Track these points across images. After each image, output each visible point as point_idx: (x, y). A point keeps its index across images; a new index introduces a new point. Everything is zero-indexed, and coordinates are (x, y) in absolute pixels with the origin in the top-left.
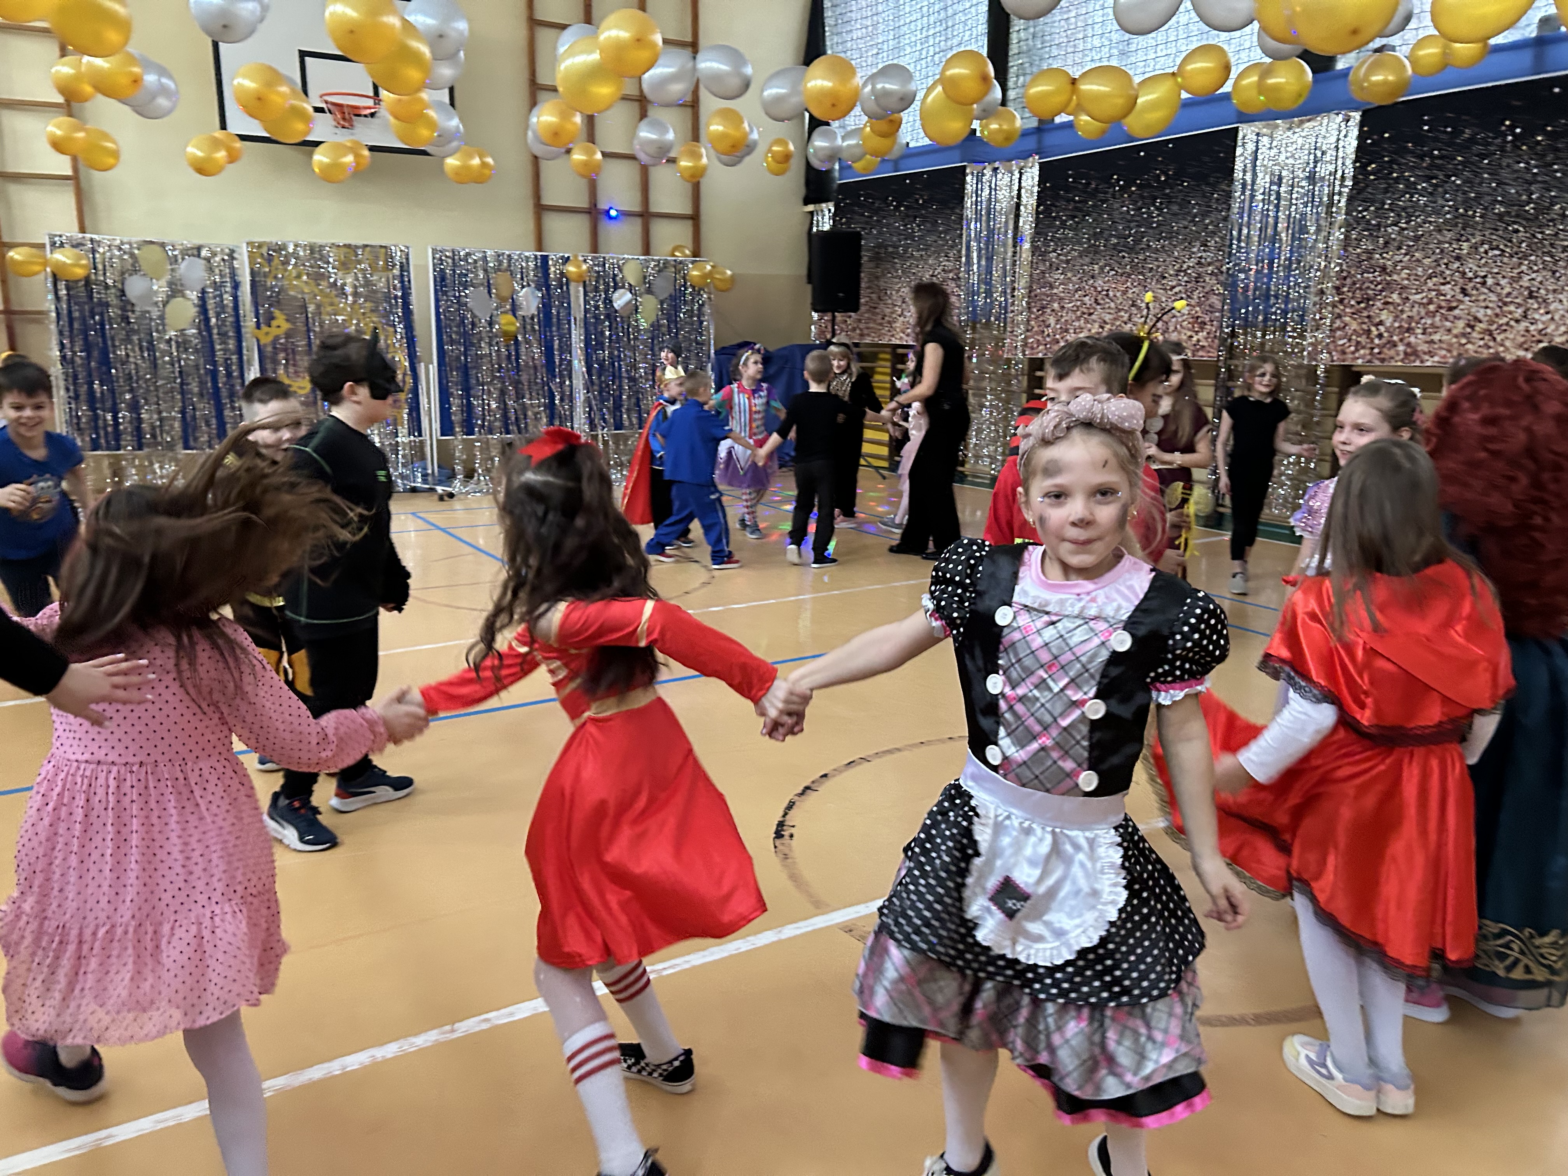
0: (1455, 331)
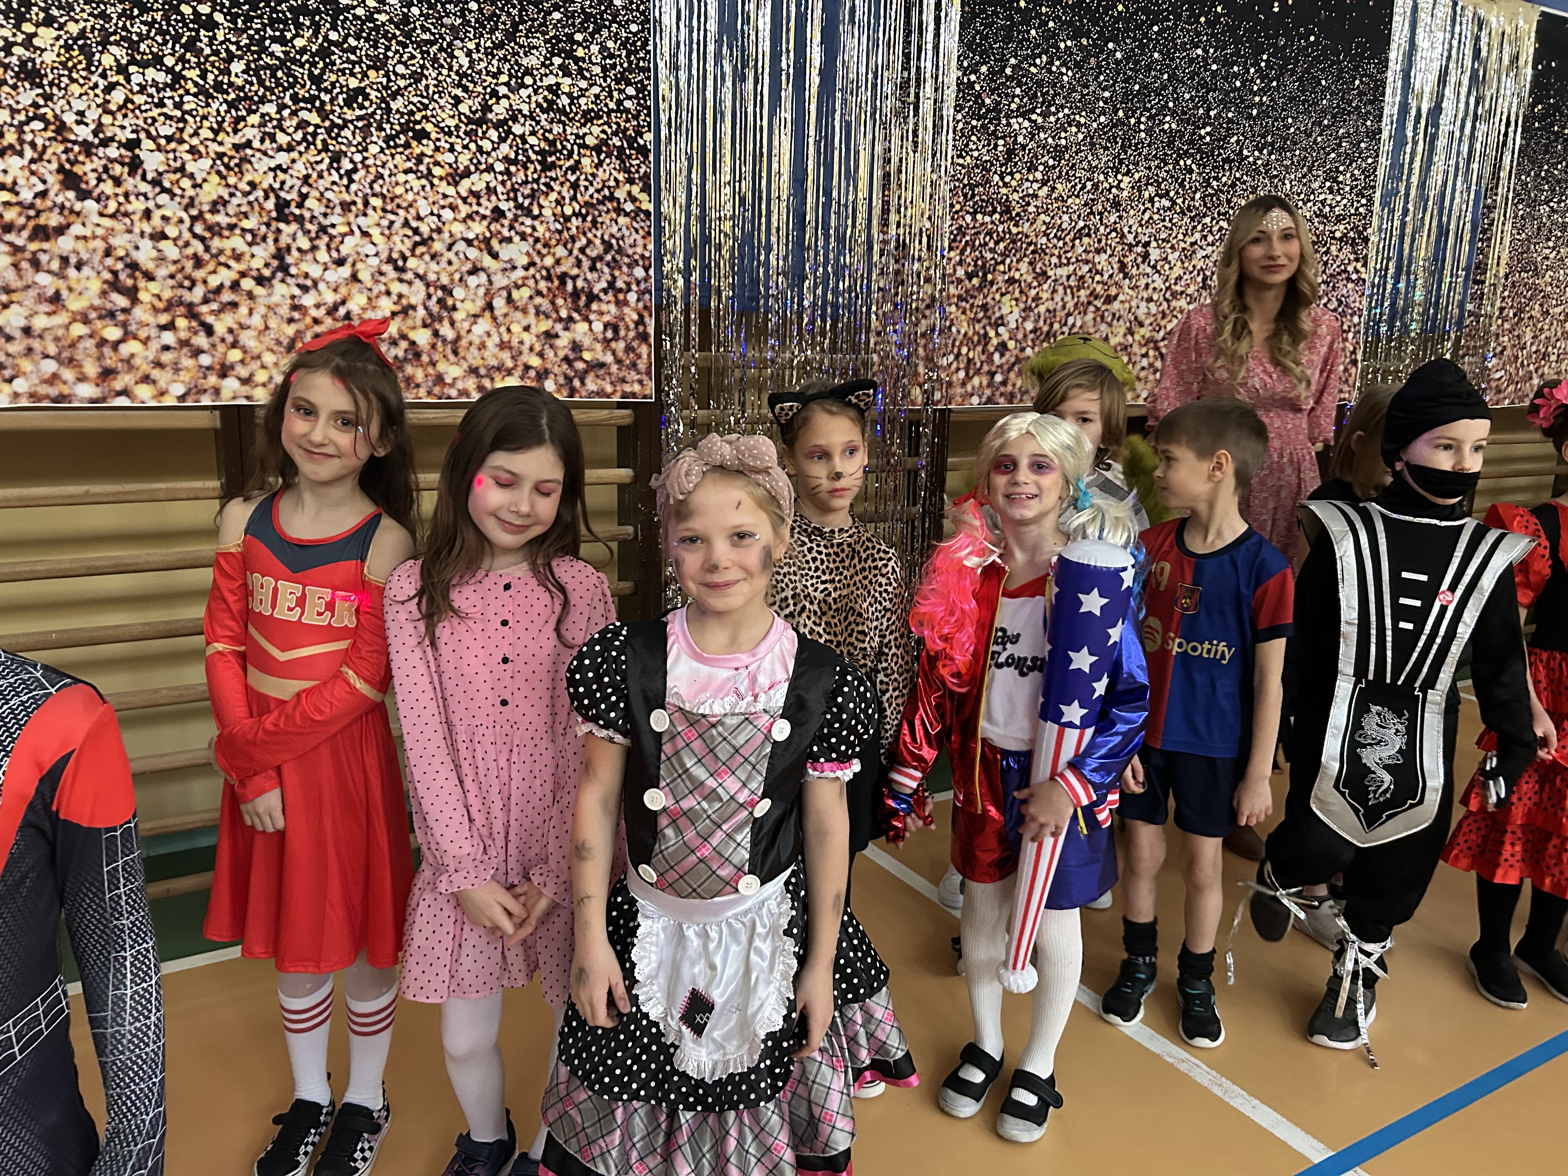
0: (75, 304)
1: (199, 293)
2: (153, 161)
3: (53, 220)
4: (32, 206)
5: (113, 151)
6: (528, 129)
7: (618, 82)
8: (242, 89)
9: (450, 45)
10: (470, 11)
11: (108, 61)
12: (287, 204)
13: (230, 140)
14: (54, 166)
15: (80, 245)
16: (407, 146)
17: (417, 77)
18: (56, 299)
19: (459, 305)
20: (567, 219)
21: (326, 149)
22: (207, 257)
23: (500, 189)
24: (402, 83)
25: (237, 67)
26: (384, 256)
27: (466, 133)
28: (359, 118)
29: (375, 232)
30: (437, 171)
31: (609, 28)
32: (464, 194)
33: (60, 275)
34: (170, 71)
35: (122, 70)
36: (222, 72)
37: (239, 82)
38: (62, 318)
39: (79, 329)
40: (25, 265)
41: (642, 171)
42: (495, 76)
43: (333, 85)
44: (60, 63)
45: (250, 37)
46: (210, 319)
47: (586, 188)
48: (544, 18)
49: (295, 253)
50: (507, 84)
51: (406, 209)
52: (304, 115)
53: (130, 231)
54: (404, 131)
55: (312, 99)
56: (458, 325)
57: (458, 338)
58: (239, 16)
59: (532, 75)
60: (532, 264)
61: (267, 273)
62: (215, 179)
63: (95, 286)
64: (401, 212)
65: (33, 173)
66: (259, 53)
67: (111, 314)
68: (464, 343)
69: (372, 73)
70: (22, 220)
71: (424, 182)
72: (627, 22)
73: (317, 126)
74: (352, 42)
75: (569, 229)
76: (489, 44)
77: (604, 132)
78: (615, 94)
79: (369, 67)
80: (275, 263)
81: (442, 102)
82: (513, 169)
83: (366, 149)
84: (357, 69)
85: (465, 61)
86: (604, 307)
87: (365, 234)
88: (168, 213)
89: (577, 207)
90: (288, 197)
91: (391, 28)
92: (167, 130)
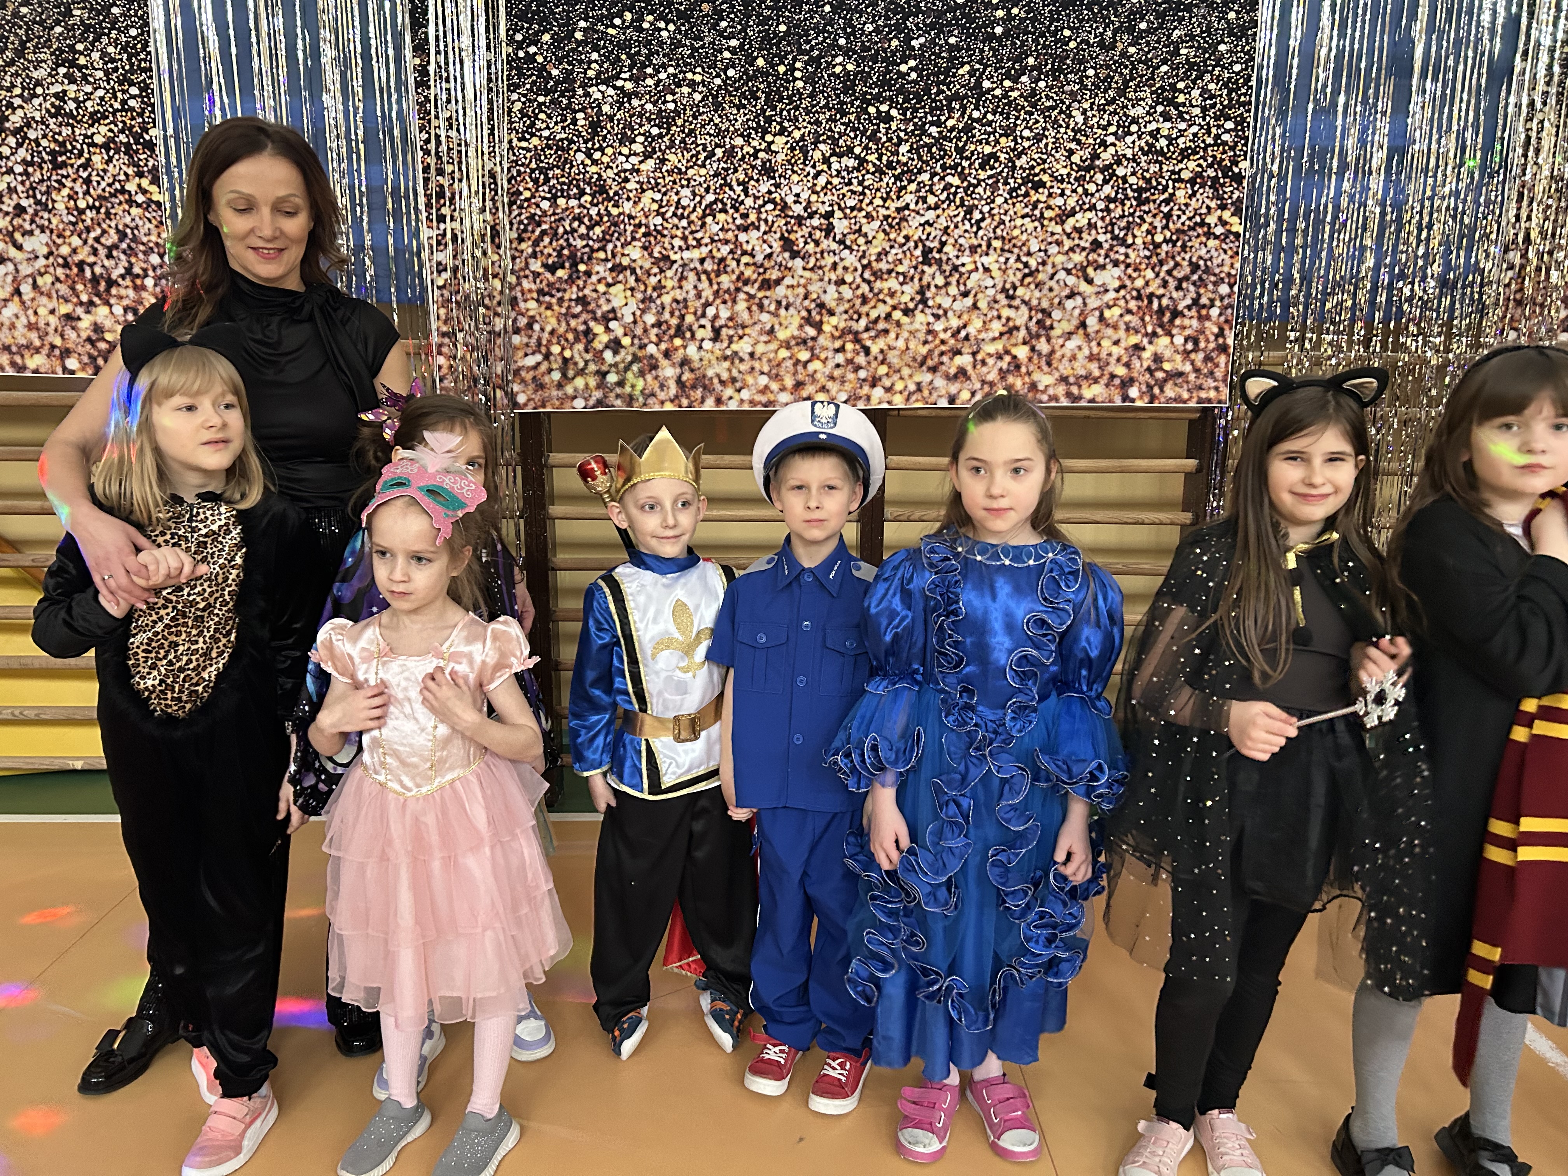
1: (863, 322)
2: (841, 226)
3: (774, 275)
4: (762, 265)
5: (816, 222)
6: (1130, 170)
7: (1217, 118)
8: (906, 164)
9: (1068, 107)
10: (1087, 77)
11: (817, 155)
12: (931, 250)
13: (893, 205)
14: (778, 235)
15: (789, 292)
16: (1027, 195)
17: (1038, 138)
18: (771, 331)
19: (1055, 324)
20: (1157, 246)
21: (962, 205)
22: (870, 295)
23: (1100, 224)
24: (1026, 144)
25: (904, 148)
26: (999, 287)
27: (1076, 179)
28: (989, 177)
29: (994, 267)
30: (1048, 214)
31: (1211, 72)
32: (1069, 230)
33: (775, 315)
34: (857, 157)
35: (826, 161)
36: (892, 154)
37: (904, 159)
38: (773, 346)
39: (784, 353)
40: (754, 308)
41: (1235, 196)
42: (1105, 128)
43: (972, 153)
44: (789, 161)
45: (915, 124)
46: (868, 343)
47: (1179, 217)
48: (1153, 73)
49: (933, 289)
50: (1115, 134)
51: (1020, 248)
52: (949, 179)
53: (821, 280)
54: (1024, 183)
55: (955, 167)
56: (1053, 341)
57: (1053, 352)
58: (907, 109)
59: (1137, 123)
60: (1123, 287)
61: (911, 305)
62: (881, 235)
63: (796, 321)
64: (1016, 250)
65: (764, 241)
66: (920, 136)
67: (804, 342)
68: (1058, 355)
69: (1003, 140)
70: (755, 276)
71: (1037, 224)
72: (1230, 64)
73: (958, 187)
74: (990, 117)
75: (1158, 255)
76: (1103, 101)
77: (1199, 165)
78: (1214, 130)
79: (1001, 135)
80: (918, 297)
81: (1057, 156)
82: (1112, 206)
83: (993, 201)
84: (992, 138)
85: (1080, 119)
86: (1187, 322)
87: (987, 270)
88: (847, 263)
89: (1168, 234)
90: (932, 245)
91: (1021, 102)
92: (851, 203)
